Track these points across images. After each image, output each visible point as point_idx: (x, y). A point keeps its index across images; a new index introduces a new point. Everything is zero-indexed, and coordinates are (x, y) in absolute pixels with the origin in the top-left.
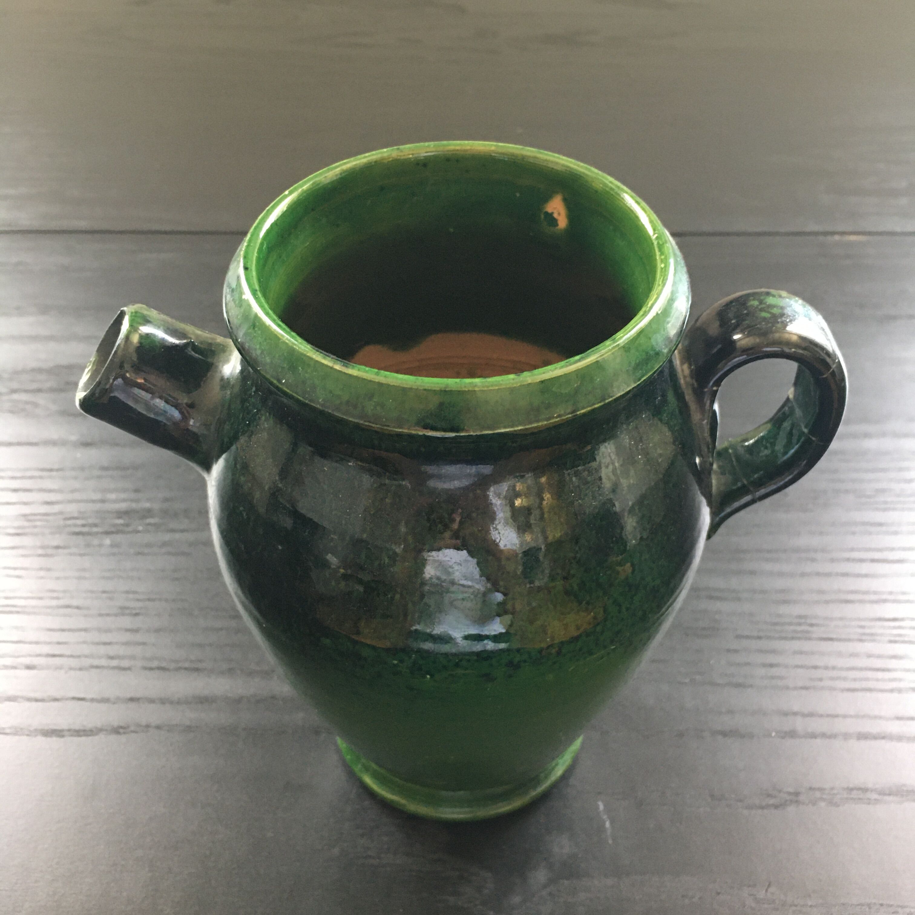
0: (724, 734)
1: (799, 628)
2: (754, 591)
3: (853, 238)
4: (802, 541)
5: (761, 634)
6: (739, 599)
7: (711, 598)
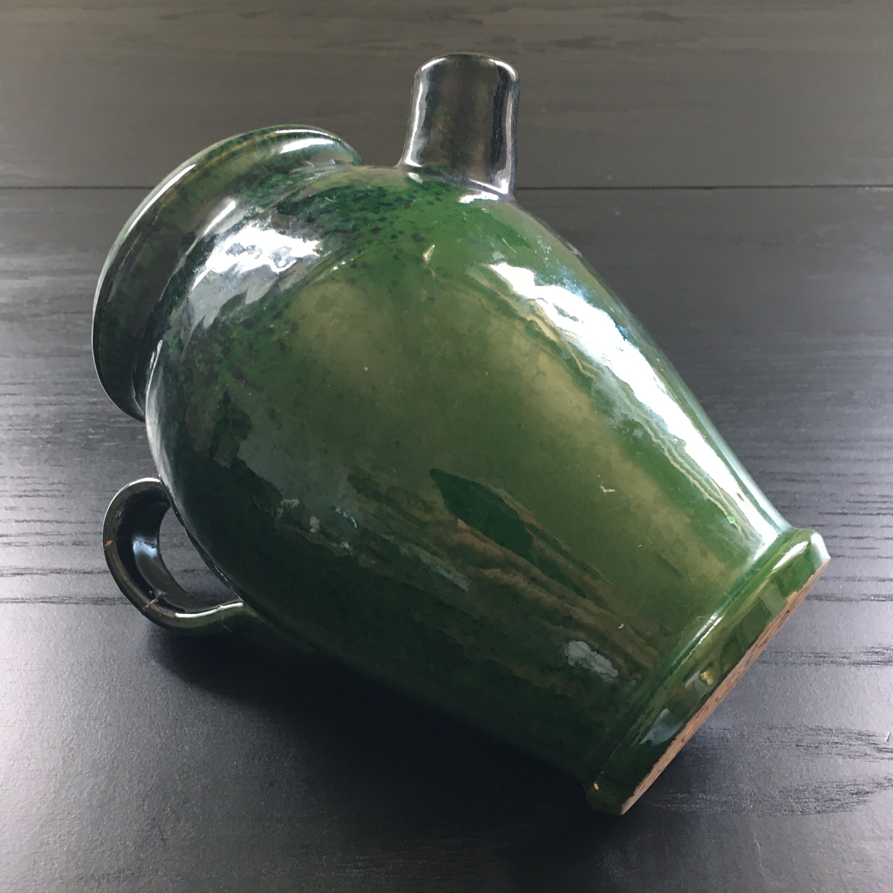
0: (819, 598)
1: (884, 506)
2: (832, 475)
3: (883, 189)
4: (876, 432)
5: (845, 511)
6: (818, 481)
7: (788, 480)
